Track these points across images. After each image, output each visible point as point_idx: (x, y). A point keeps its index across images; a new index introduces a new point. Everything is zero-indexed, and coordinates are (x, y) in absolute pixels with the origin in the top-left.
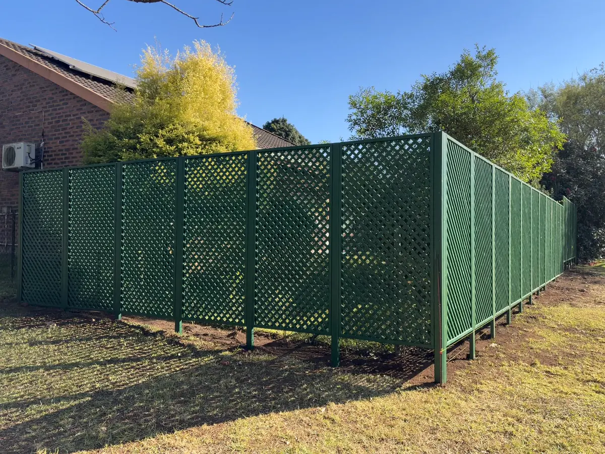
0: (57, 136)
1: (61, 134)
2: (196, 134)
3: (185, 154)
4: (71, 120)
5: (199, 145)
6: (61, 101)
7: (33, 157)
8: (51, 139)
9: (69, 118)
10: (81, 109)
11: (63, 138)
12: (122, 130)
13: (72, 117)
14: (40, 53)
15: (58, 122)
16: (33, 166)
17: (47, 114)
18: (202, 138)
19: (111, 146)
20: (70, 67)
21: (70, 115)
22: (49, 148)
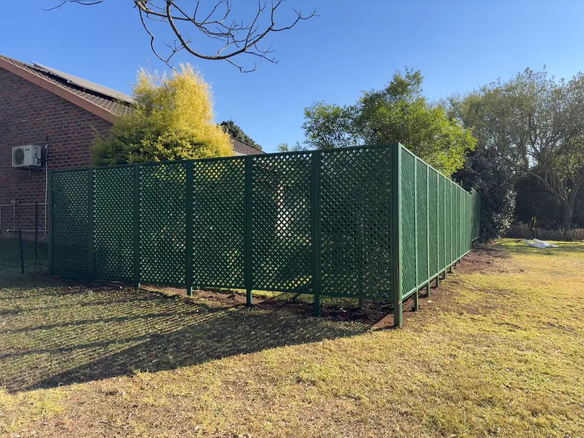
0: (60, 140)
1: (64, 138)
2: (187, 140)
3: (179, 156)
4: (72, 126)
5: (190, 149)
6: (63, 110)
7: (40, 157)
8: (55, 142)
9: (70, 125)
10: (81, 118)
11: (65, 141)
12: (127, 137)
13: (73, 124)
14: (43, 70)
15: (60, 128)
16: (40, 165)
17: (50, 121)
18: (192, 143)
19: (119, 150)
20: (68, 82)
21: (71, 123)
22: (52, 150)
